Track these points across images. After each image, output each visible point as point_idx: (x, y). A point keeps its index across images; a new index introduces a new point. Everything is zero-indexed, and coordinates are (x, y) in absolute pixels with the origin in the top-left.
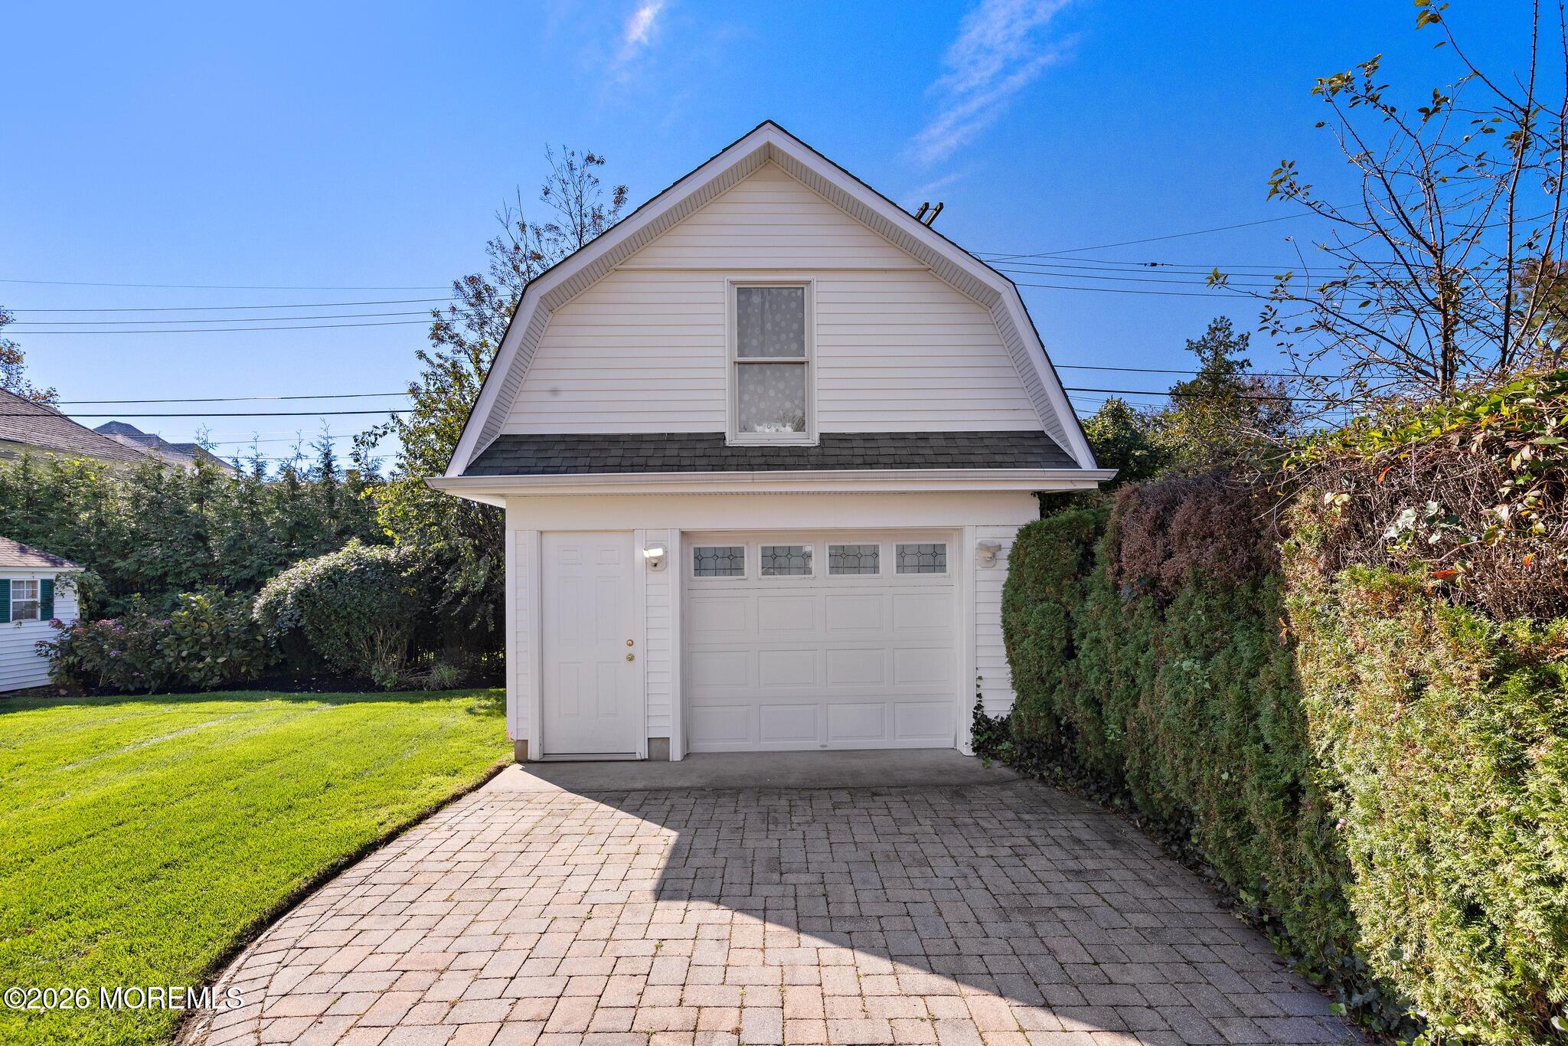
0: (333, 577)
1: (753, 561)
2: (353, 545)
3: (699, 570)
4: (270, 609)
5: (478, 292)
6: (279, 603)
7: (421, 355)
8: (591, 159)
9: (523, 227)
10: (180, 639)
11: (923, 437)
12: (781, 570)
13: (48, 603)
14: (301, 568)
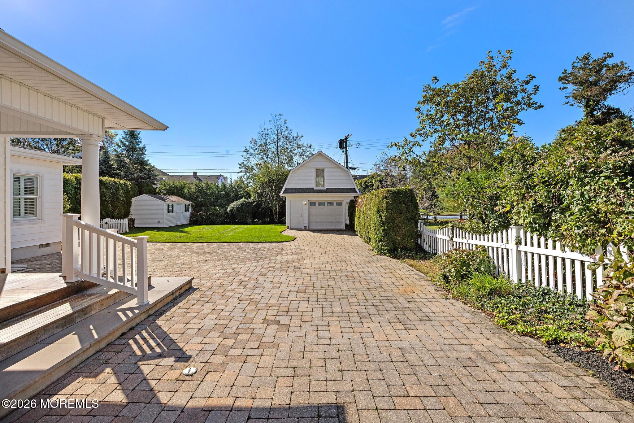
0: (242, 204)
1: (317, 204)
2: (244, 199)
3: (310, 205)
4: (231, 210)
5: (254, 142)
6: (233, 209)
7: (242, 156)
8: (280, 115)
9: (265, 129)
10: (214, 215)
11: (339, 188)
12: (321, 205)
13: (189, 209)
14: (235, 203)
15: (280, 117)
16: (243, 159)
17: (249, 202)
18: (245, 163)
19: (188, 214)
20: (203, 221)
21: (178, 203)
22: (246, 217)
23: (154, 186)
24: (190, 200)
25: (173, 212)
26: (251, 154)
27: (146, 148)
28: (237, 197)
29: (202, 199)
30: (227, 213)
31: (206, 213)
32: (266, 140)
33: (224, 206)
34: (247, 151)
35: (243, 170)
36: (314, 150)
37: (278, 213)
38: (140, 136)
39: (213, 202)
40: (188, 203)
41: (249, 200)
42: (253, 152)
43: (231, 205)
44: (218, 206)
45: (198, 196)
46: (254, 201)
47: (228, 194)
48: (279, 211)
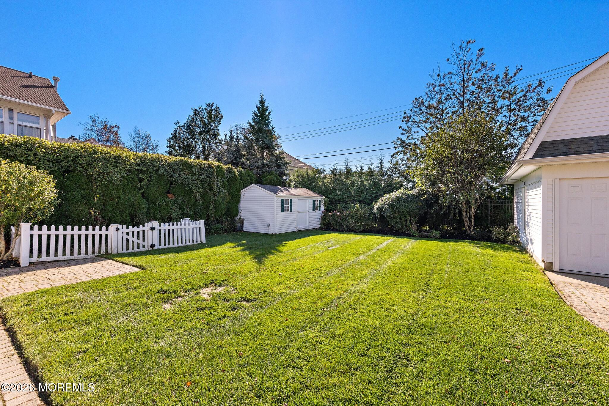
0: (399, 199)
2: (402, 190)
4: (380, 209)
5: (419, 102)
6: (383, 208)
7: (400, 127)
9: (438, 75)
10: (352, 217)
13: (320, 206)
14: (387, 197)
15: (470, 45)
16: (401, 131)
17: (413, 195)
18: (404, 138)
19: (319, 214)
20: (336, 225)
21: (299, 197)
22: (406, 221)
23: (285, 178)
24: (322, 193)
25: (291, 211)
26: (414, 122)
27: (275, 130)
28: (391, 187)
29: (339, 193)
30: (374, 214)
31: (342, 213)
32: (441, 95)
33: (369, 202)
34: (407, 119)
35: (401, 149)
36: (549, 91)
37: (473, 216)
38: (271, 116)
39: (355, 197)
40: (318, 197)
41: (413, 192)
42: (417, 119)
43: (380, 201)
44: (360, 202)
45: (334, 188)
46: (421, 194)
47: (376, 185)
48: (476, 213)
